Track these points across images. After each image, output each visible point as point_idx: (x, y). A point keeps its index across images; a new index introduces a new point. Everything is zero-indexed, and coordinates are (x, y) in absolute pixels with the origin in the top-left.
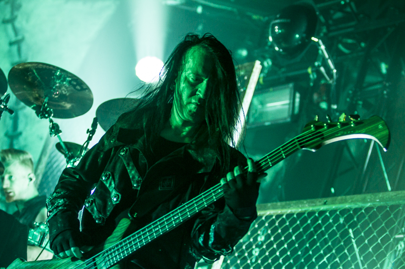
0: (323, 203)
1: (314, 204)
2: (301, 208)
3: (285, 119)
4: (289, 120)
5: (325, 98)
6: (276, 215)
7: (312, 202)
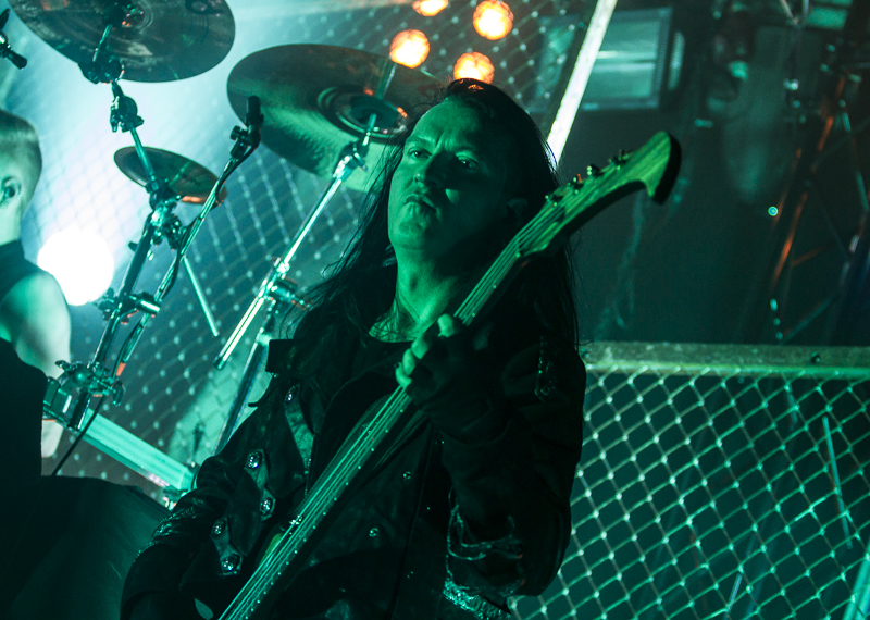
0: (808, 358)
1: (783, 361)
2: (741, 366)
3: (643, 100)
4: (653, 104)
5: (741, 51)
6: (666, 376)
7: (776, 354)
